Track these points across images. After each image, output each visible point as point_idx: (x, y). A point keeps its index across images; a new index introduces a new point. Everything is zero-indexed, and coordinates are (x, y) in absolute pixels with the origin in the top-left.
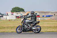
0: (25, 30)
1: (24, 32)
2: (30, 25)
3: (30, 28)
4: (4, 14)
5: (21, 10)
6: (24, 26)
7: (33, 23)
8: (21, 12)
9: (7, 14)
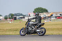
0: (29, 33)
1: (28, 34)
2: (34, 27)
3: (34, 30)
4: (26, 15)
5: (44, 11)
6: (28, 28)
7: (38, 25)
8: (44, 13)
9: (29, 15)
